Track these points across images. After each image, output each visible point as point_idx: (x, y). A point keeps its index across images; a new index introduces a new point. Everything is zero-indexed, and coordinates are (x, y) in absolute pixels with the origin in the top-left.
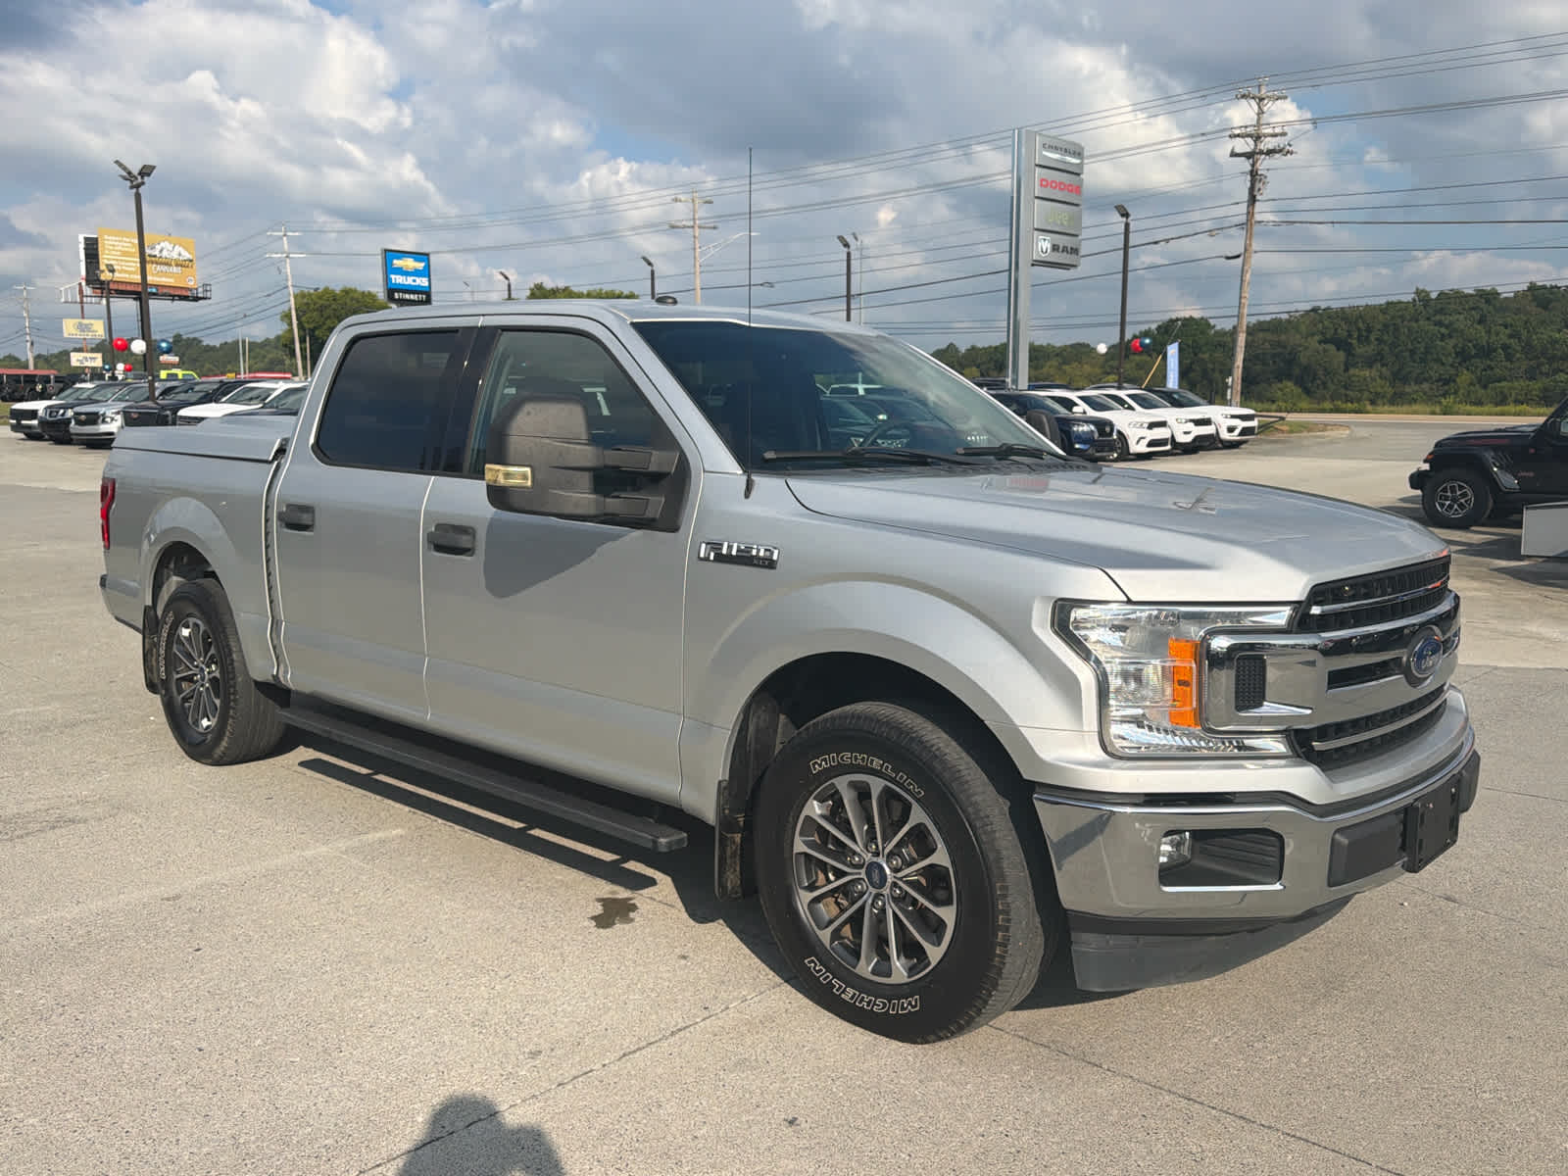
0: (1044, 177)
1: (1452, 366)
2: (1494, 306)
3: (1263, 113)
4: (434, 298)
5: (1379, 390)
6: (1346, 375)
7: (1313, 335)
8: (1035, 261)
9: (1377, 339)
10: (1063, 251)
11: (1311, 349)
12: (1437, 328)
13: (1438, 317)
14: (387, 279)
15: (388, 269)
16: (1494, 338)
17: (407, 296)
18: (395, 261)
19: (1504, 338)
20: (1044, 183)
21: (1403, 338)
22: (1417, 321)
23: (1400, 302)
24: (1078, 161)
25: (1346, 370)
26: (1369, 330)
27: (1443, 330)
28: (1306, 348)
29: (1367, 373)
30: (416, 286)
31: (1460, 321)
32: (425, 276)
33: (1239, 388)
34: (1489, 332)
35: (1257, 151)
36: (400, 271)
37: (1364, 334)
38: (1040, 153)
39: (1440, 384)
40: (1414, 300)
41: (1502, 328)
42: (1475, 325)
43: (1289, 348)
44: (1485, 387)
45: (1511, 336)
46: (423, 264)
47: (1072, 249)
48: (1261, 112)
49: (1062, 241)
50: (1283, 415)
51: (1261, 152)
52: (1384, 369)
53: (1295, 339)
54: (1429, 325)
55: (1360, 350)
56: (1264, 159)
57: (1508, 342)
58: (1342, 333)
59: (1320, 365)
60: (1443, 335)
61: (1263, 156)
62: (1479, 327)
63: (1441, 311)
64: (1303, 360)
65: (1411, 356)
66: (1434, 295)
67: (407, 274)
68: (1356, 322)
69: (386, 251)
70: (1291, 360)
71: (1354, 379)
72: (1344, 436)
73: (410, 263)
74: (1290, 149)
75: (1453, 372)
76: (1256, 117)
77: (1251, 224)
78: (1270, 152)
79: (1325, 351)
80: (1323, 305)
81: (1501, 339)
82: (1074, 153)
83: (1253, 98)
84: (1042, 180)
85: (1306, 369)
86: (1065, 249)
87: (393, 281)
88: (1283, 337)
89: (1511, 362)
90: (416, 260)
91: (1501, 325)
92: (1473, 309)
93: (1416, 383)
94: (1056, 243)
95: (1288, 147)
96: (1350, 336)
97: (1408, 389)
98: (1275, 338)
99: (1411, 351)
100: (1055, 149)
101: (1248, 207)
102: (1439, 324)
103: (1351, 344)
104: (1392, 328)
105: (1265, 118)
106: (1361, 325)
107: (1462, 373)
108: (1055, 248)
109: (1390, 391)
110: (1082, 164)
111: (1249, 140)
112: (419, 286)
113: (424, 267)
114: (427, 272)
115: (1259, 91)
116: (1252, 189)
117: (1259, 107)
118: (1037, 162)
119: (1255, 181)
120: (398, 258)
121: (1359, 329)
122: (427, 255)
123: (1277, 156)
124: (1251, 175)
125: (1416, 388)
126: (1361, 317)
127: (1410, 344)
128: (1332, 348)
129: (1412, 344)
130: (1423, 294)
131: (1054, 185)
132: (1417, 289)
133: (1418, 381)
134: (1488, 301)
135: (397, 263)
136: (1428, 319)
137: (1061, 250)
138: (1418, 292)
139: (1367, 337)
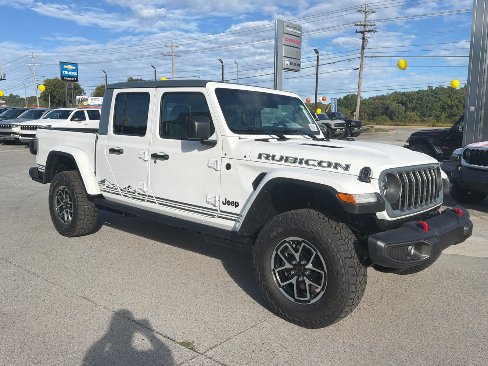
0: (287, 38)
1: (440, 111)
2: (454, 92)
3: (367, 17)
4: (79, 79)
5: (416, 119)
6: (405, 114)
7: (394, 100)
8: (284, 68)
9: (415, 102)
10: (294, 65)
11: (394, 105)
12: (435, 99)
13: (435, 96)
14: (61, 72)
15: (62, 69)
16: (453, 102)
17: (69, 79)
18: (64, 66)
19: (456, 103)
20: (287, 39)
21: (424, 102)
22: (428, 96)
23: (423, 90)
24: (300, 32)
25: (405, 112)
26: (413, 99)
27: (437, 99)
28: (392, 105)
29: (412, 113)
30: (72, 75)
31: (443, 97)
32: (76, 72)
33: (358, 116)
34: (452, 101)
35: (365, 31)
36: (66, 70)
37: (411, 100)
38: (285, 28)
39: (436, 117)
40: (428, 89)
41: (456, 99)
42: (447, 98)
43: (386, 105)
44: (450, 119)
45: (459, 102)
46: (75, 67)
47: (297, 64)
48: (366, 17)
49: (294, 61)
50: (373, 126)
51: (366, 31)
52: (418, 112)
53: (388, 102)
54: (432, 98)
55: (410, 106)
56: (367, 34)
57: (458, 104)
58: (404, 100)
59: (397, 111)
60: (437, 101)
61: (367, 33)
62: (448, 99)
63: (436, 93)
64: (391, 109)
65: (426, 108)
66: (434, 88)
67: (69, 70)
68: (409, 96)
69: (61, 62)
70: (387, 108)
71: (408, 115)
72: (394, 133)
73: (70, 67)
74: (376, 30)
75: (440, 113)
76: (364, 19)
77: (363, 57)
78: (369, 31)
79: (398, 106)
80: (398, 91)
81: (455, 103)
82: (298, 29)
83: (363, 12)
84: (286, 38)
85: (392, 112)
86: (295, 64)
87: (64, 73)
88: (385, 101)
89: (459, 111)
90: (72, 66)
91: (455, 98)
92: (447, 93)
93: (428, 117)
94: (291, 62)
95: (375, 30)
96: (407, 101)
97: (425, 119)
98: (382, 101)
99: (426, 106)
100: (291, 27)
101: (362, 50)
102: (436, 97)
103: (407, 104)
104: (420, 99)
105: (368, 19)
106: (410, 97)
107: (443, 113)
108: (291, 64)
109: (420, 119)
110: (301, 33)
111: (362, 27)
112: (73, 75)
113: (76, 68)
114: (76, 70)
115: (366, 9)
116: (363, 45)
117: (365, 15)
118: (284, 32)
119: (364, 42)
120: (66, 65)
121: (410, 99)
122: (77, 64)
123: (372, 32)
124: (363, 39)
125: (428, 118)
126: (410, 95)
127: (426, 104)
128: (401, 105)
129: (427, 104)
130: (431, 87)
131: (290, 40)
132: (429, 86)
133: (429, 117)
134: (451, 90)
135: (65, 67)
136: (432, 96)
137: (293, 64)
138: (429, 87)
139: (412, 101)
